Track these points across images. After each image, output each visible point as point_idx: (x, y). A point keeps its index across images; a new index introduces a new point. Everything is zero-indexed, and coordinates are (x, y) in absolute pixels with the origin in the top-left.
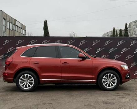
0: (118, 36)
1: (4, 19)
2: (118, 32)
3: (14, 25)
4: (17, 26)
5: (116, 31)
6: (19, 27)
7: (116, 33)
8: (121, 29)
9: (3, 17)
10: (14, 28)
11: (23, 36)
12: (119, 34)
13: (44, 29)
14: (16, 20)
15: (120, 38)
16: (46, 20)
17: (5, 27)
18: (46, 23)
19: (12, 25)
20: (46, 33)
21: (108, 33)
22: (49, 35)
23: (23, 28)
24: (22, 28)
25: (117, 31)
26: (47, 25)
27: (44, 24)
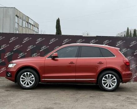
0: (132, 36)
1: (17, 16)
2: (133, 32)
3: (27, 22)
4: (29, 23)
5: (129, 31)
6: (32, 25)
7: (130, 33)
8: (135, 30)
9: (16, 14)
10: (27, 26)
11: (35, 33)
12: (133, 34)
13: (56, 27)
14: (29, 18)
15: (134, 38)
16: (59, 18)
17: (18, 24)
18: (58, 22)
19: (24, 22)
20: (58, 31)
21: (122, 33)
22: (61, 33)
23: (36, 25)
24: (34, 26)
25: (131, 31)
26: (59, 23)
27: (57, 23)
